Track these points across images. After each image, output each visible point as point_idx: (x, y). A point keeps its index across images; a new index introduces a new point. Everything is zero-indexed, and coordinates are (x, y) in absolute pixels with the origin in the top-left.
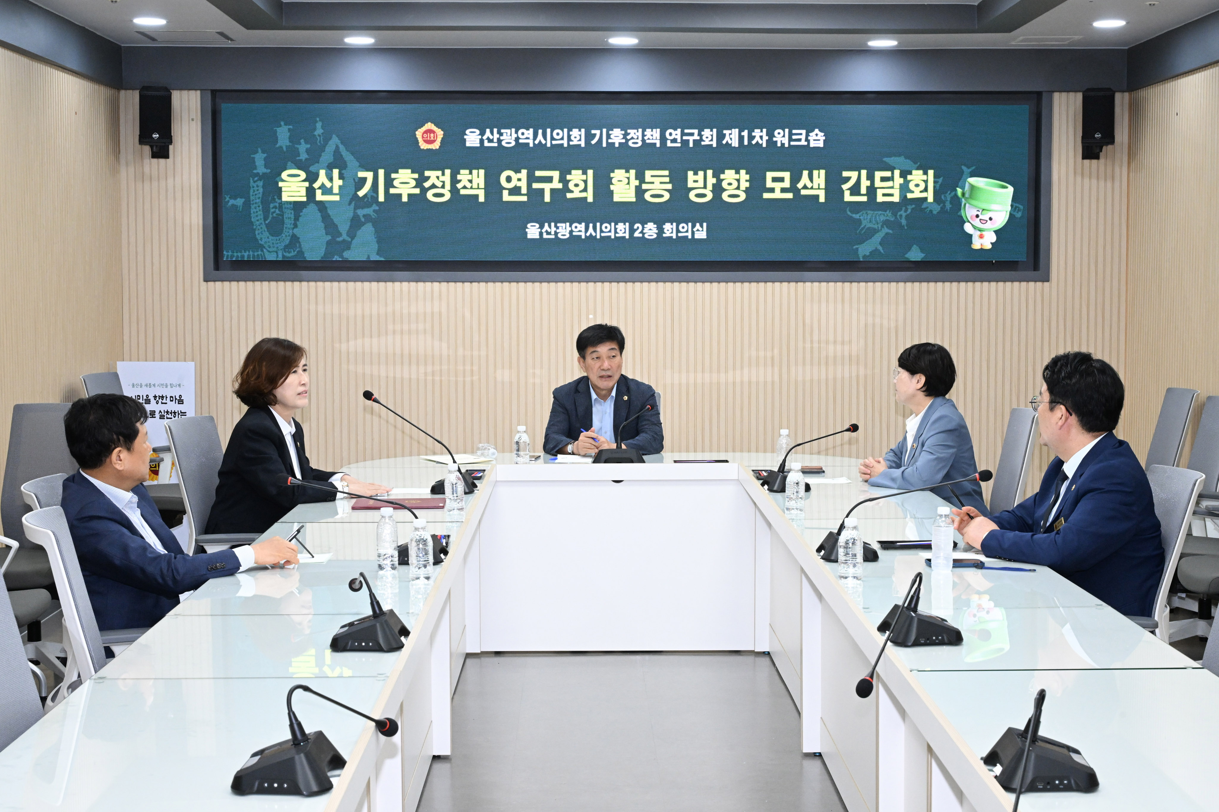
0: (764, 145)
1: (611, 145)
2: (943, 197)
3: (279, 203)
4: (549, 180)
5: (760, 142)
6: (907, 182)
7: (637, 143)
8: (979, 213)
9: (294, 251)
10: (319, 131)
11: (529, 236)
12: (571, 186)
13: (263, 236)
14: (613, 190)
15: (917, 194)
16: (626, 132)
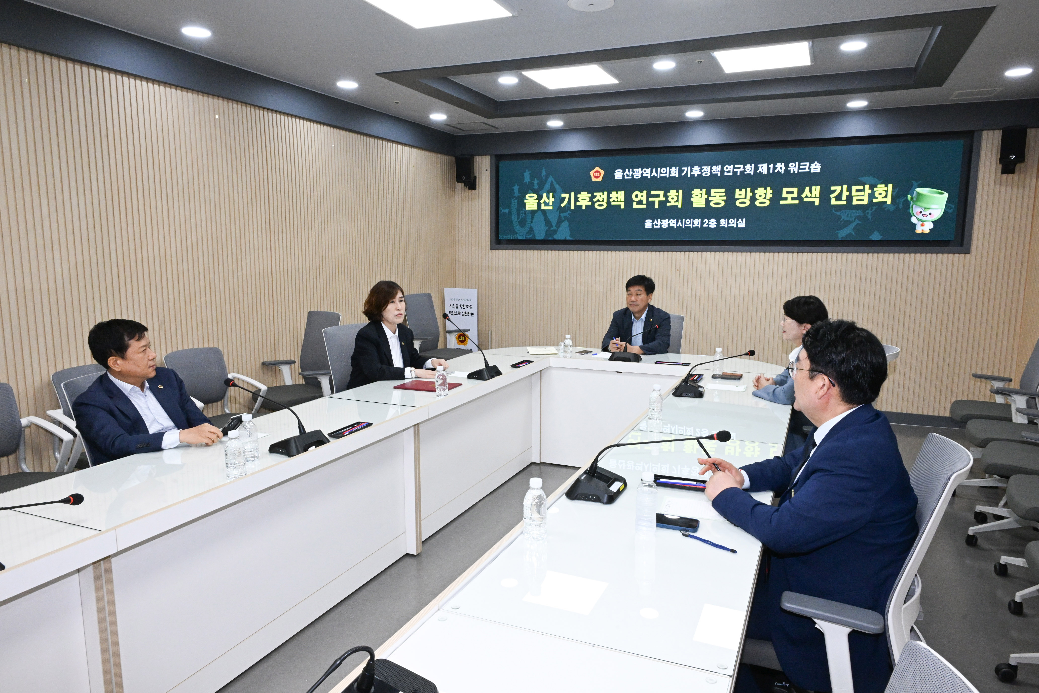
0: (783, 173)
1: (693, 176)
2: (897, 201)
3: (524, 211)
4: (658, 196)
5: (780, 171)
6: (873, 192)
7: (707, 174)
8: (922, 210)
9: (531, 235)
10: (544, 173)
11: (646, 227)
12: (670, 199)
13: (517, 228)
14: (693, 201)
15: (879, 199)
16: (701, 168)
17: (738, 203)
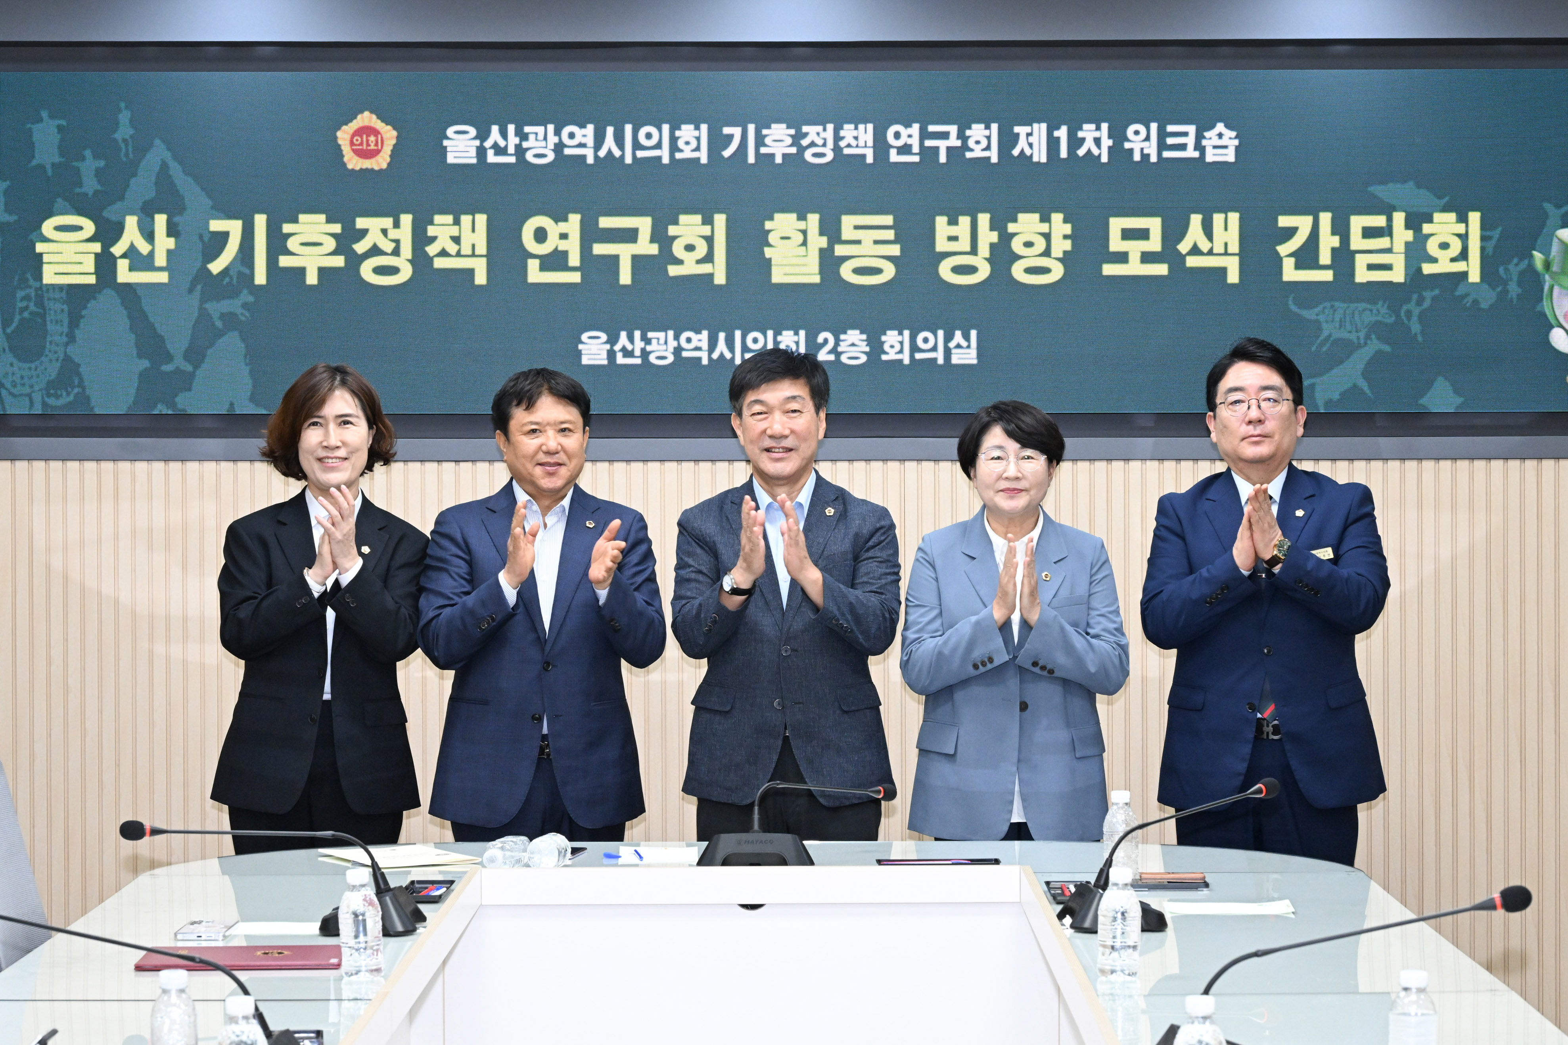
0: (1104, 159)
1: (765, 159)
2: (1501, 270)
3: (36, 290)
4: (630, 236)
5: (1096, 152)
6: (1421, 240)
7: (822, 155)
9: (68, 394)
10: (124, 131)
11: (586, 360)
12: (678, 249)
14: (770, 260)
15: (1443, 265)
16: (798, 130)
17: (945, 270)
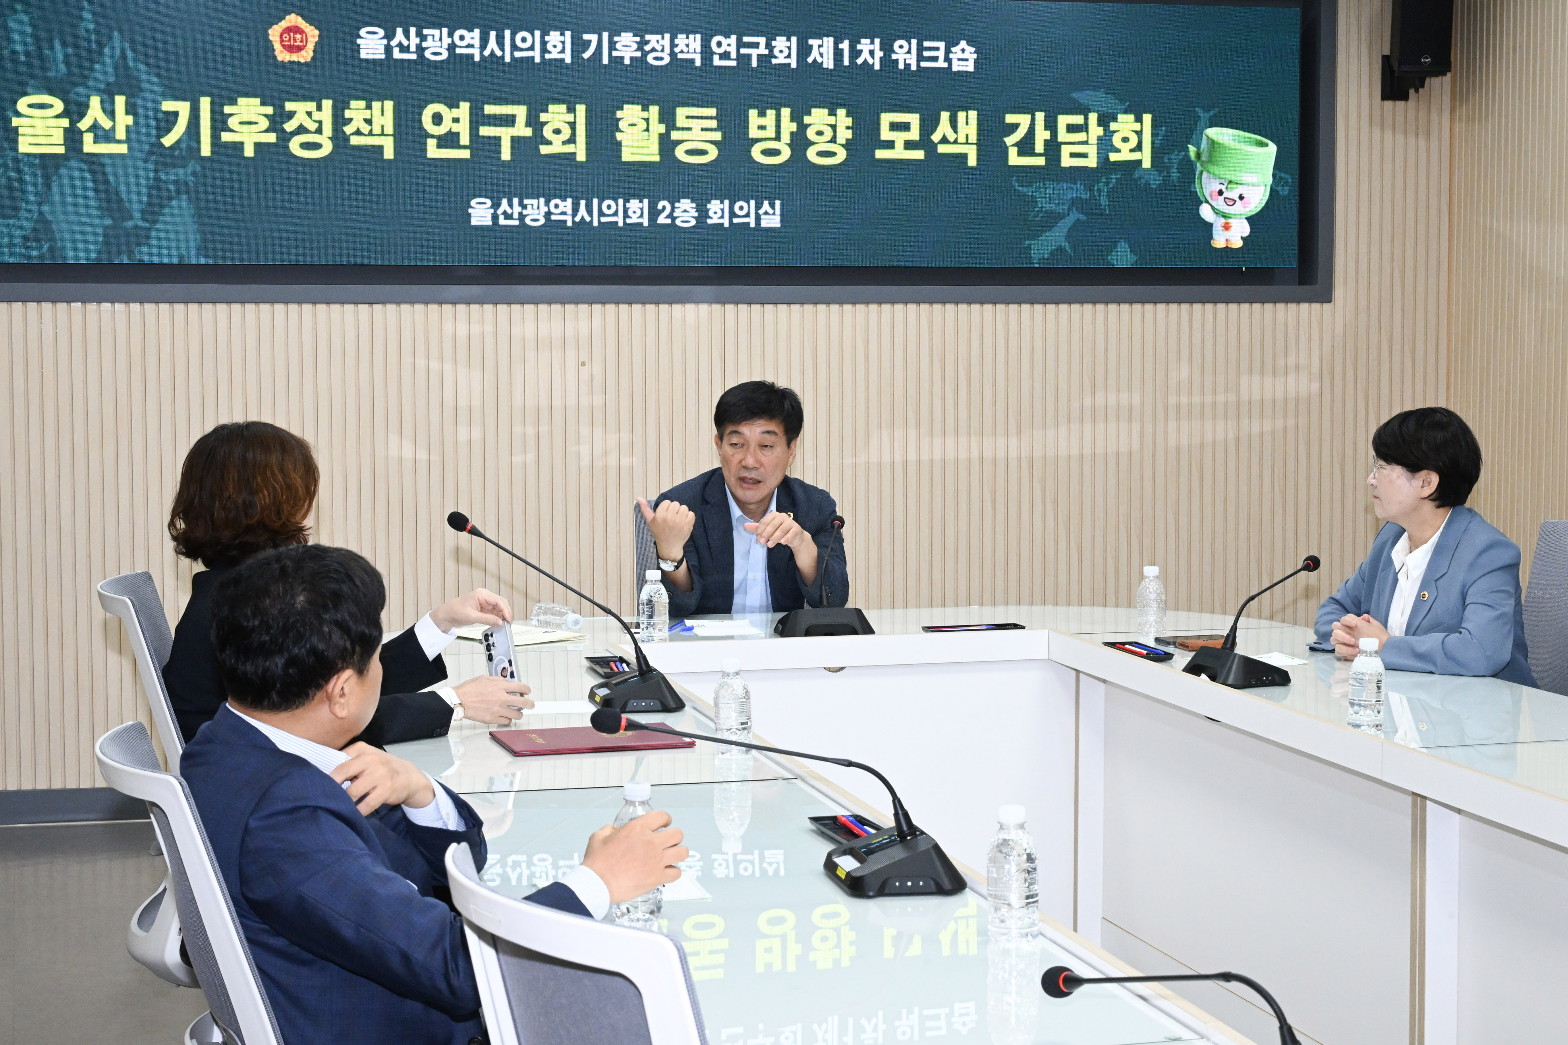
0: (877, 67)
1: (616, 62)
2: (1166, 159)
3: (13, 157)
4: (509, 121)
5: (870, 61)
6: (1109, 135)
7: (661, 58)
8: (1223, 188)
9: (42, 247)
10: (88, 24)
11: (474, 222)
12: (547, 132)
14: (620, 142)
15: (1124, 154)
16: (642, 38)
17: (756, 153)
